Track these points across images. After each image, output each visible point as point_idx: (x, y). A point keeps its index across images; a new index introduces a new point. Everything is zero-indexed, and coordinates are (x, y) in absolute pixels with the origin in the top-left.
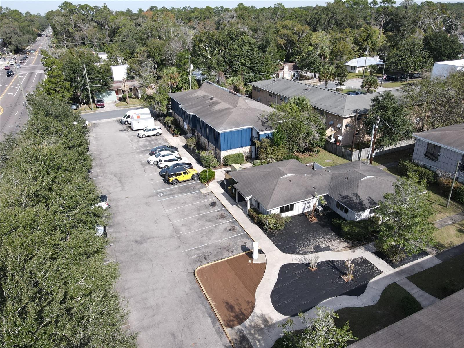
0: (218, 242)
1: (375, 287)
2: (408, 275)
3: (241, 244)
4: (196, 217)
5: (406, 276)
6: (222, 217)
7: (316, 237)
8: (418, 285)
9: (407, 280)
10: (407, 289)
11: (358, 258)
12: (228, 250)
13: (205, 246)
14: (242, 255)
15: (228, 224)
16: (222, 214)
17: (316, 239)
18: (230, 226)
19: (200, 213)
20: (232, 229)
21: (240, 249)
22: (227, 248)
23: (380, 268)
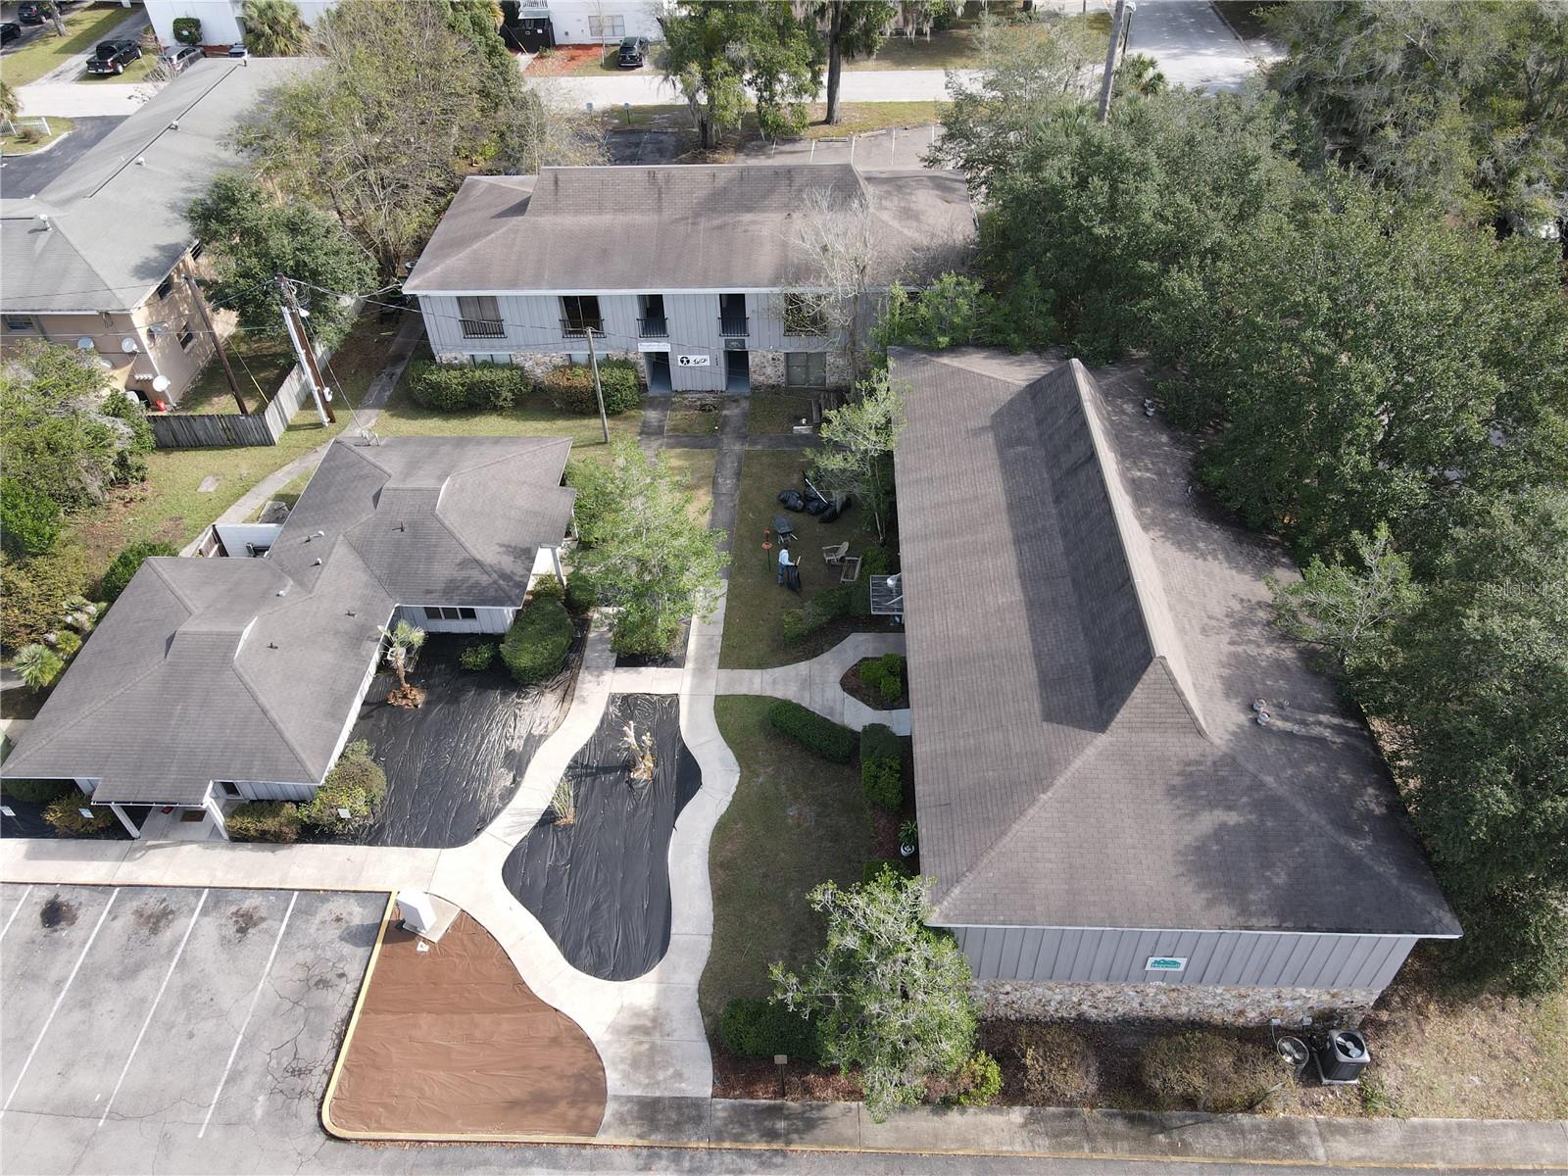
0: (263, 994)
1: (702, 741)
2: (717, 659)
3: (334, 932)
4: (62, 1007)
5: (715, 666)
6: (155, 921)
7: (475, 736)
8: (748, 667)
9: (725, 673)
10: (743, 690)
11: (608, 708)
12: (323, 983)
13: (242, 1045)
14: (382, 956)
15: (207, 919)
16: (139, 913)
17: (482, 742)
18: (223, 921)
19: (59, 984)
20: (246, 923)
21: (347, 949)
22: (312, 982)
23: (664, 690)
